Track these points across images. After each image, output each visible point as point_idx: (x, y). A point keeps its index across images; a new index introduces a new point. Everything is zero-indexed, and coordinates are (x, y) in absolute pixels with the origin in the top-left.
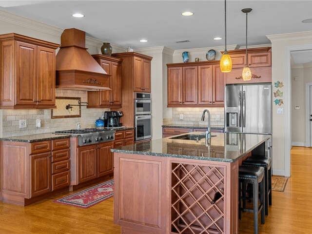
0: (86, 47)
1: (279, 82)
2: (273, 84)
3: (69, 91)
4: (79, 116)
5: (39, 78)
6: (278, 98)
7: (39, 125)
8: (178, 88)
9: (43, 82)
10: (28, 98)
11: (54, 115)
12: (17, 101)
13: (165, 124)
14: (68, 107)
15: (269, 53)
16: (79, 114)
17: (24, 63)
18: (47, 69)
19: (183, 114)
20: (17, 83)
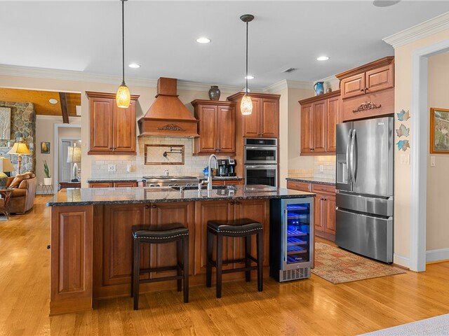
0: (177, 94)
1: (404, 112)
2: (396, 116)
3: (167, 139)
4: (182, 164)
5: (116, 128)
6: (403, 138)
7: (128, 170)
8: (309, 130)
9: (120, 131)
10: (102, 145)
11: (148, 161)
12: (91, 148)
13: (290, 177)
14: (165, 155)
15: (390, 66)
16: (181, 161)
17: (98, 115)
18: (125, 119)
19: (323, 164)
20: (91, 133)
